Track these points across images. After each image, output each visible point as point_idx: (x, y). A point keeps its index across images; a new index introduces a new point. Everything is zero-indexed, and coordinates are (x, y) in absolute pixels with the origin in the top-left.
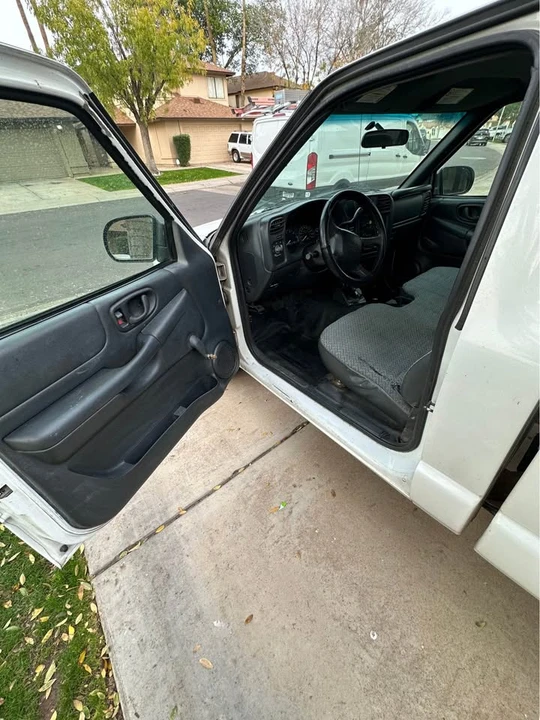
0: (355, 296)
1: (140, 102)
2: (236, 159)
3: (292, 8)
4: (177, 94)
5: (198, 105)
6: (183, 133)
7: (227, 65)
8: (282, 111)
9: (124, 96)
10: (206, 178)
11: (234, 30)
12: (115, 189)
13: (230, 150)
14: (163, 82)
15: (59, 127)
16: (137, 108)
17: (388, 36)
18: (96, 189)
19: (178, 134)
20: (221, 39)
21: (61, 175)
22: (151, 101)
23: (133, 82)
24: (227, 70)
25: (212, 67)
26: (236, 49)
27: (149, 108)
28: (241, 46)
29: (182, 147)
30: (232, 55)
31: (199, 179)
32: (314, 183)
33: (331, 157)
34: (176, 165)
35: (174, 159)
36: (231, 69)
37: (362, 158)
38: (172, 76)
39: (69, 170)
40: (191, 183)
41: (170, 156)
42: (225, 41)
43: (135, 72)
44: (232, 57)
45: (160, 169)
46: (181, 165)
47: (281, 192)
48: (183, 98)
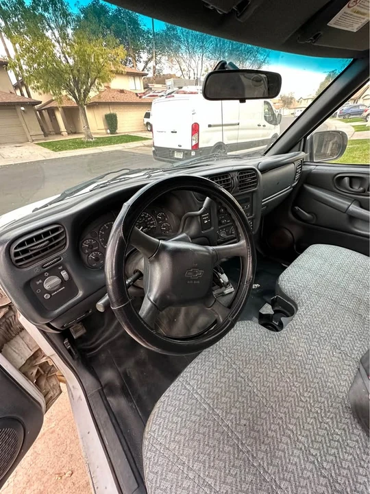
0: (221, 285)
1: (79, 91)
2: (149, 129)
3: (185, 34)
4: (108, 87)
5: (123, 94)
6: (112, 112)
7: (143, 70)
8: (173, 94)
9: (68, 87)
10: (127, 142)
11: (148, 48)
12: (60, 150)
13: (145, 123)
14: (96, 78)
15: (23, 108)
16: (77, 95)
17: (248, 52)
18: (46, 150)
19: (108, 112)
20: (139, 54)
21: (23, 140)
22: (87, 91)
23: (74, 78)
24: (143, 72)
25: (133, 70)
26: (150, 60)
27: (86, 95)
28: (152, 58)
29: (111, 121)
30: (147, 63)
31: (122, 143)
32: (197, 145)
33: (210, 126)
34: (108, 133)
35: (106, 129)
36: (146, 72)
37: (224, 127)
38: (102, 74)
39: (29, 138)
40: (116, 145)
41: (103, 127)
42: (142, 55)
43: (75, 72)
44: (147, 64)
45: (94, 136)
46: (111, 134)
47: (174, 151)
48: (113, 90)
